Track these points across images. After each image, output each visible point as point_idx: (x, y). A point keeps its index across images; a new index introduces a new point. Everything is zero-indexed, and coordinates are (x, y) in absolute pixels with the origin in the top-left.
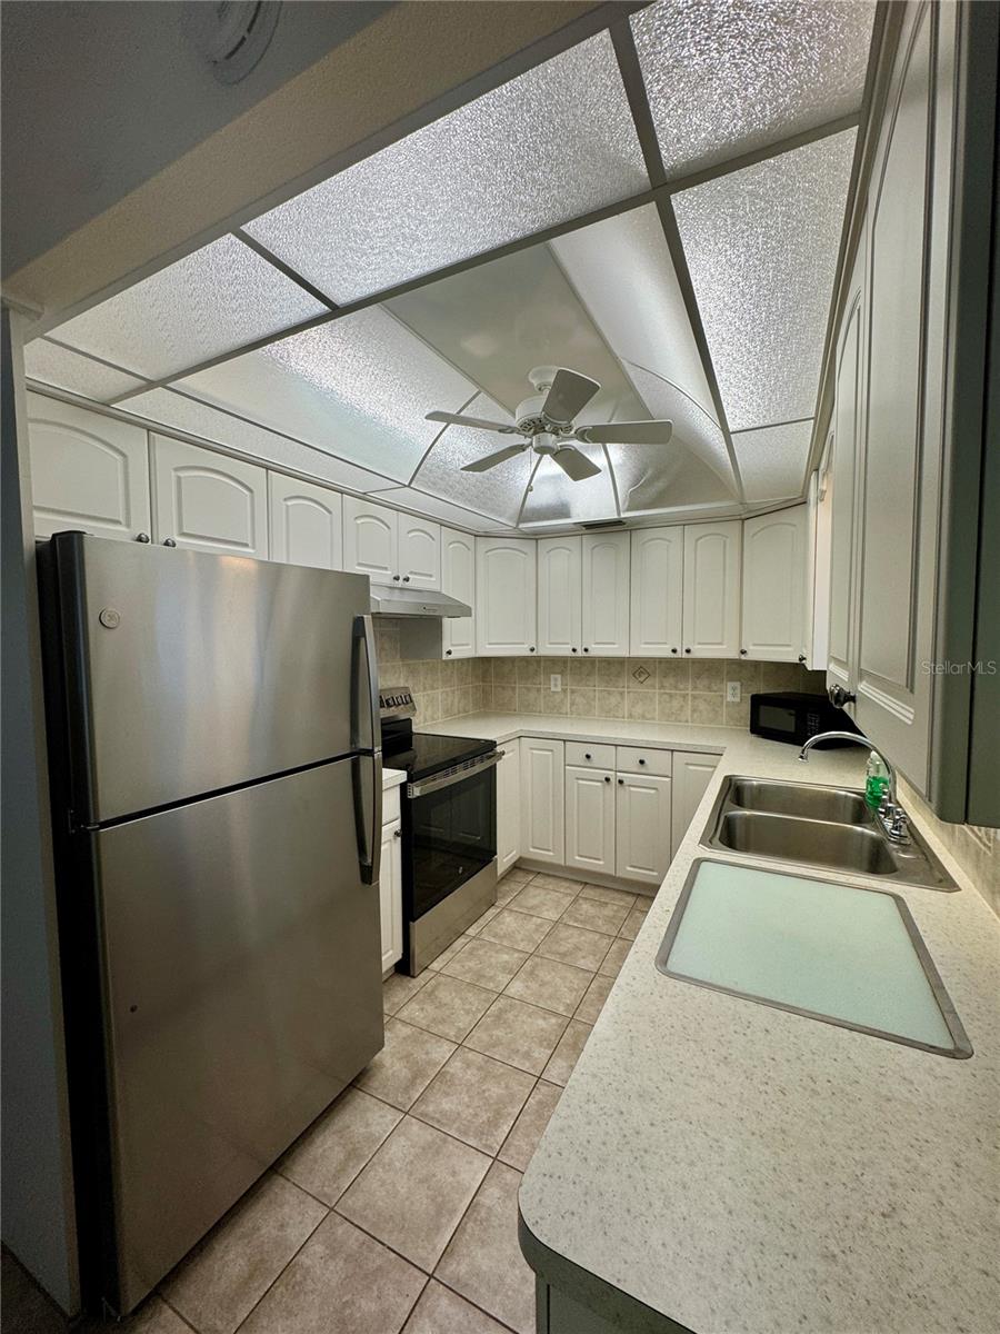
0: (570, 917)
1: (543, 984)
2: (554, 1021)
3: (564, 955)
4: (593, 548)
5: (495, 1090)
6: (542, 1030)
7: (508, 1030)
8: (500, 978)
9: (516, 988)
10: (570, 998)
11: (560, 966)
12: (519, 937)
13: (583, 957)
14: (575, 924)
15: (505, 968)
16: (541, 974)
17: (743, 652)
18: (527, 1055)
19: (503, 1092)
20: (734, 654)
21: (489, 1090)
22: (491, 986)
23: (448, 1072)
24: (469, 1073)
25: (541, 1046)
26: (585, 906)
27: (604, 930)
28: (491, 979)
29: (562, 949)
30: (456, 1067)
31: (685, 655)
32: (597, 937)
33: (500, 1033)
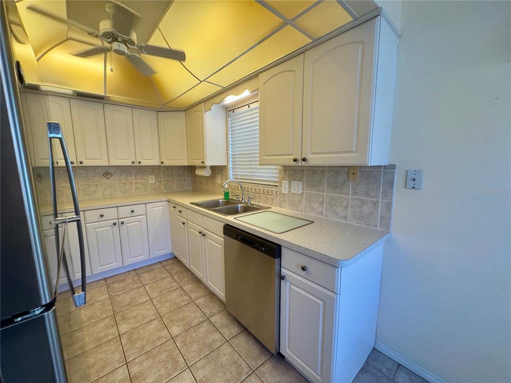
0: (114, 292)
1: (135, 318)
2: (155, 322)
3: (130, 304)
4: (79, 107)
5: (163, 356)
6: (154, 328)
7: (142, 340)
8: (111, 332)
9: (123, 328)
10: (152, 312)
11: (134, 308)
12: (98, 314)
13: (139, 299)
14: (120, 293)
15: (107, 327)
16: (130, 315)
17: (162, 163)
18: (160, 338)
19: (166, 353)
20: (157, 163)
21: (160, 359)
22: (110, 338)
23: (135, 374)
24: (145, 364)
25: (161, 331)
26: (116, 285)
27: (135, 286)
28: (107, 335)
29: (127, 303)
30: (135, 369)
31: (138, 164)
32: (136, 290)
33: (138, 344)
